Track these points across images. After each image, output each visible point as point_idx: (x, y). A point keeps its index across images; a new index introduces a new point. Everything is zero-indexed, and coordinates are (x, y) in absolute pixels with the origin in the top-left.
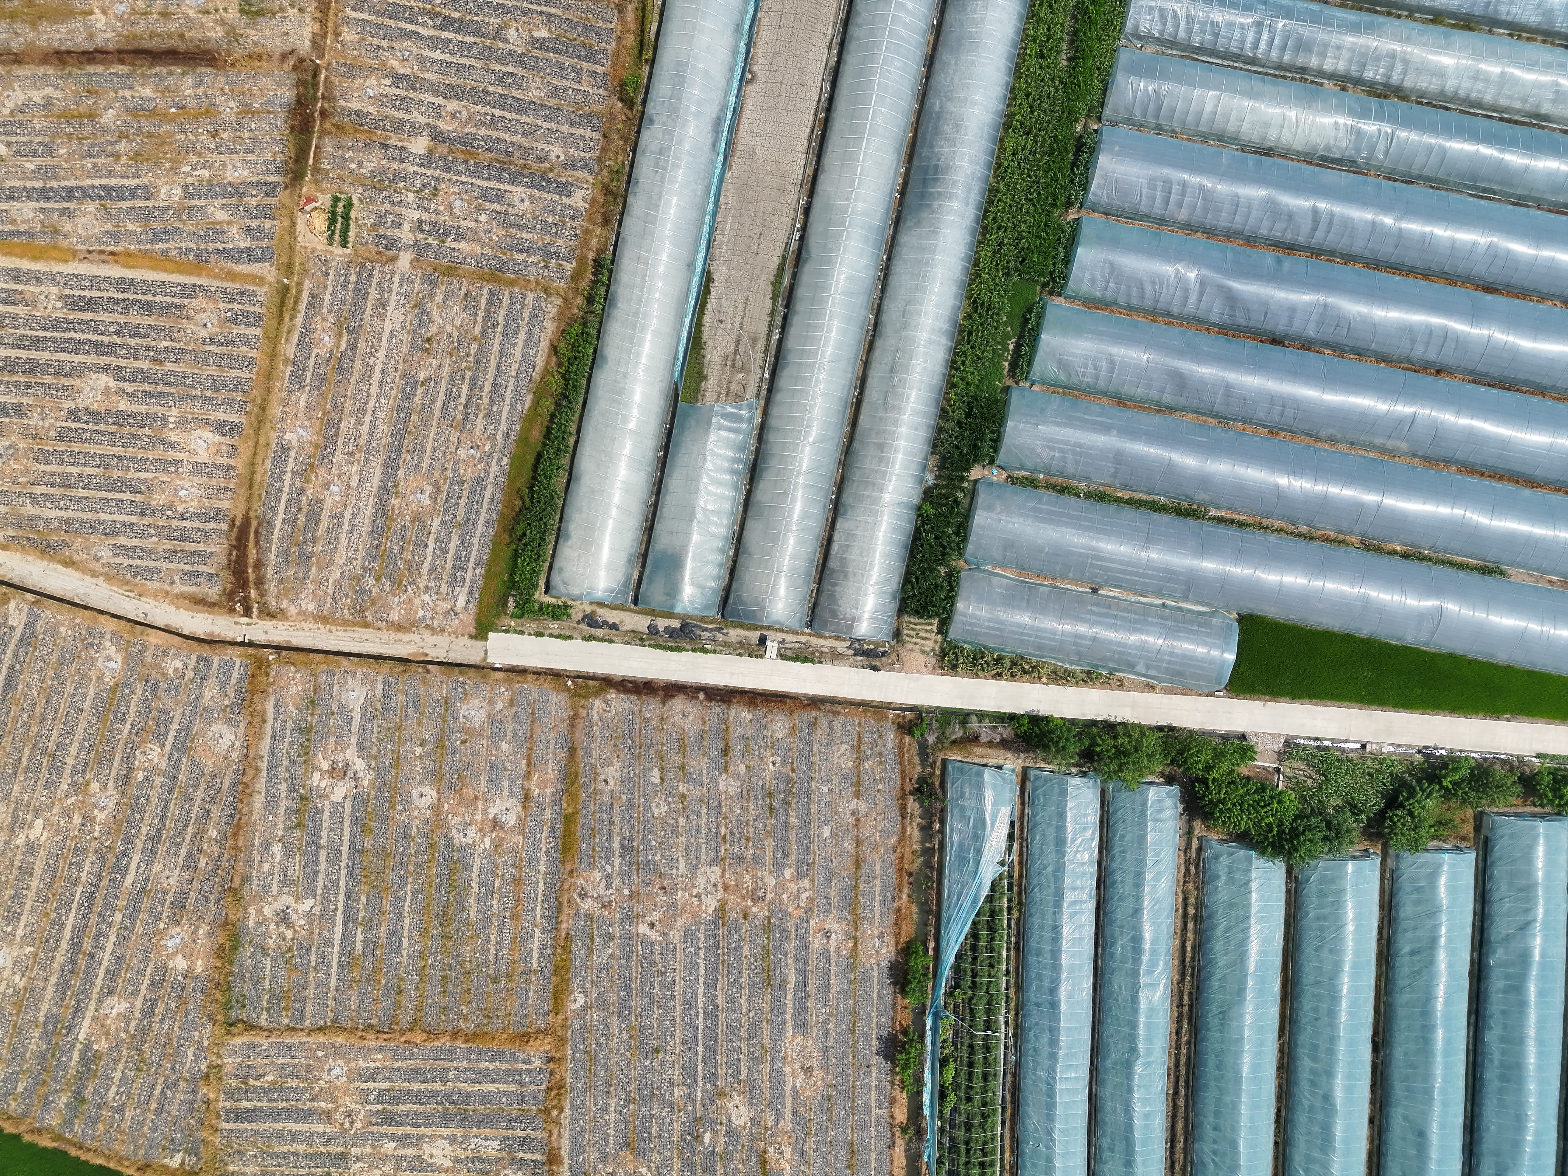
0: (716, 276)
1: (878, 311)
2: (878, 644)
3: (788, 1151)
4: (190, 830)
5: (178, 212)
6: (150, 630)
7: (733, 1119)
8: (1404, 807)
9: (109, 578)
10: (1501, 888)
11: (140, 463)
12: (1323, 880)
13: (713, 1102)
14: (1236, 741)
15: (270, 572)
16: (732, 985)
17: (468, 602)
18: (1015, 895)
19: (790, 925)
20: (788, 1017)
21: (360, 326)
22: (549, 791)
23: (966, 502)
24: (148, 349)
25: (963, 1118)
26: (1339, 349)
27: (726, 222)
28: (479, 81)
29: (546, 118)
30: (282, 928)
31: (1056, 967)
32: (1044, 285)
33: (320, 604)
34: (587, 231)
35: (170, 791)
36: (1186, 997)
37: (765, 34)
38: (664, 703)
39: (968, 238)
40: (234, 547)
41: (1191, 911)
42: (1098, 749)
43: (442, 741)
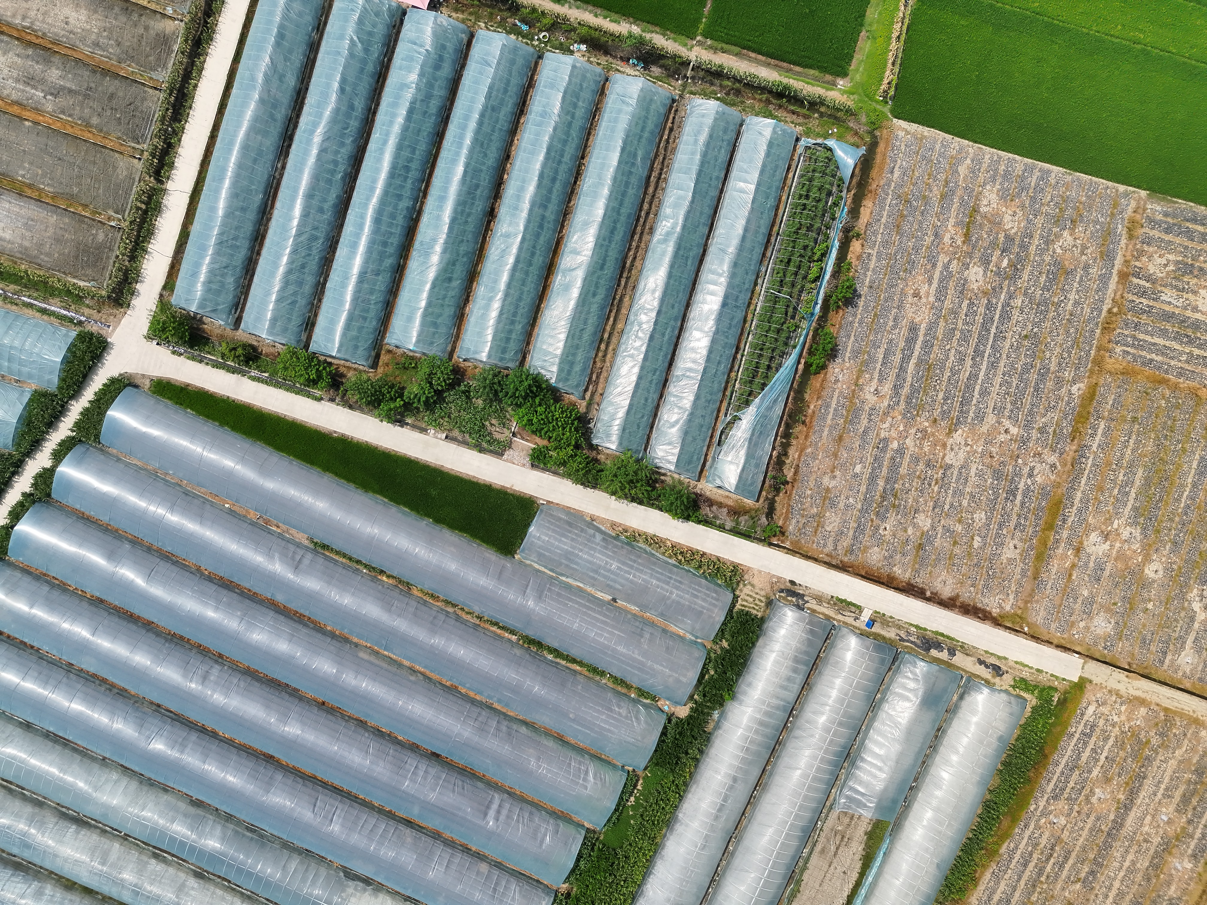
1: (725, 851)
2: (784, 598)
3: (947, 239)
7: (982, 273)
8: (435, 391)
10: (374, 310)
12: (506, 351)
13: (994, 289)
14: (540, 464)
16: (958, 372)
17: (1086, 708)
18: (731, 389)
19: (902, 405)
20: (921, 338)
22: (1060, 551)
23: (697, 694)
25: (812, 234)
26: (392, 738)
33: (1196, 734)
36: (623, 283)
38: (958, 596)
43: (1131, 609)
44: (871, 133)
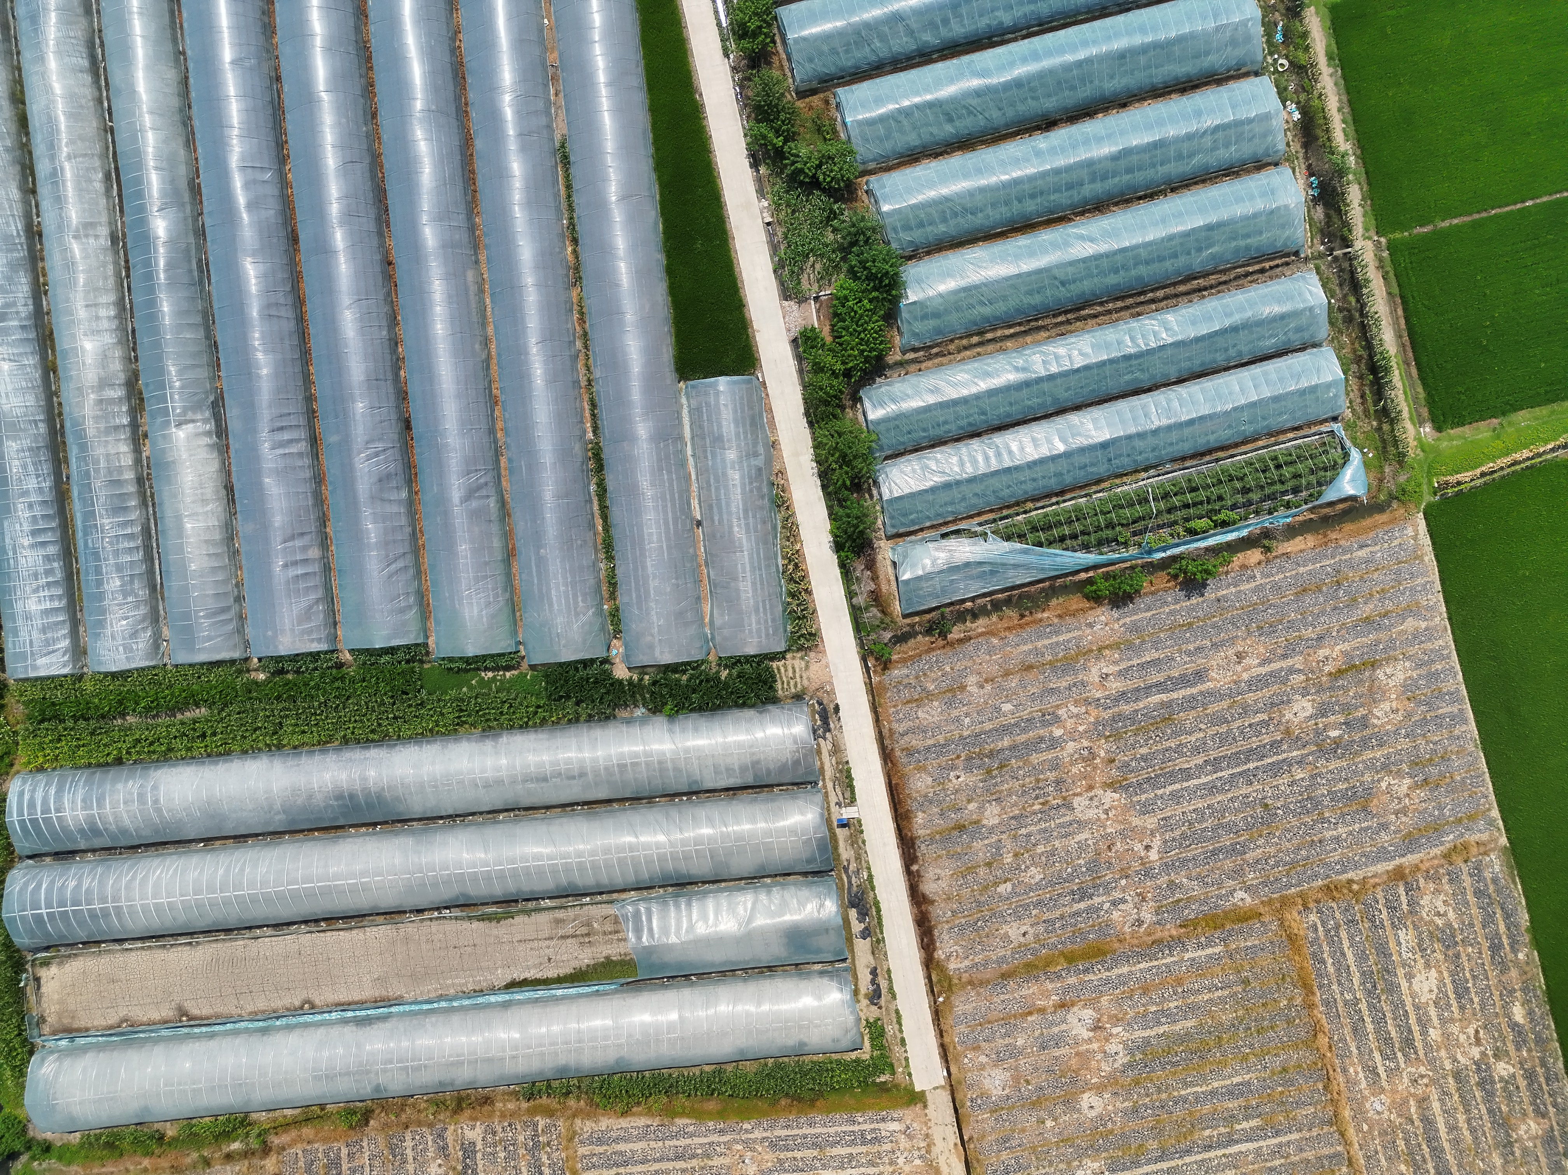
0: (509, 979)
1: (494, 812)
2: (814, 712)
3: (1322, 653)
7: (1308, 714)
8: (815, 175)
10: (863, 55)
12: (907, 228)
13: (1298, 738)
14: (801, 348)
16: (1182, 755)
17: (893, 1120)
18: (1011, 511)
19: (1107, 715)
20: (1194, 691)
22: (1050, 986)
23: (651, 673)
25: (1239, 498)
26: (397, 365)
27: (453, 985)
31: (1067, 455)
32: (422, 663)
34: (503, 1116)
36: (1060, 319)
37: (262, 1005)
38: (932, 902)
39: (399, 749)
42: (848, 483)
43: (1033, 1104)
44: (1392, 497)
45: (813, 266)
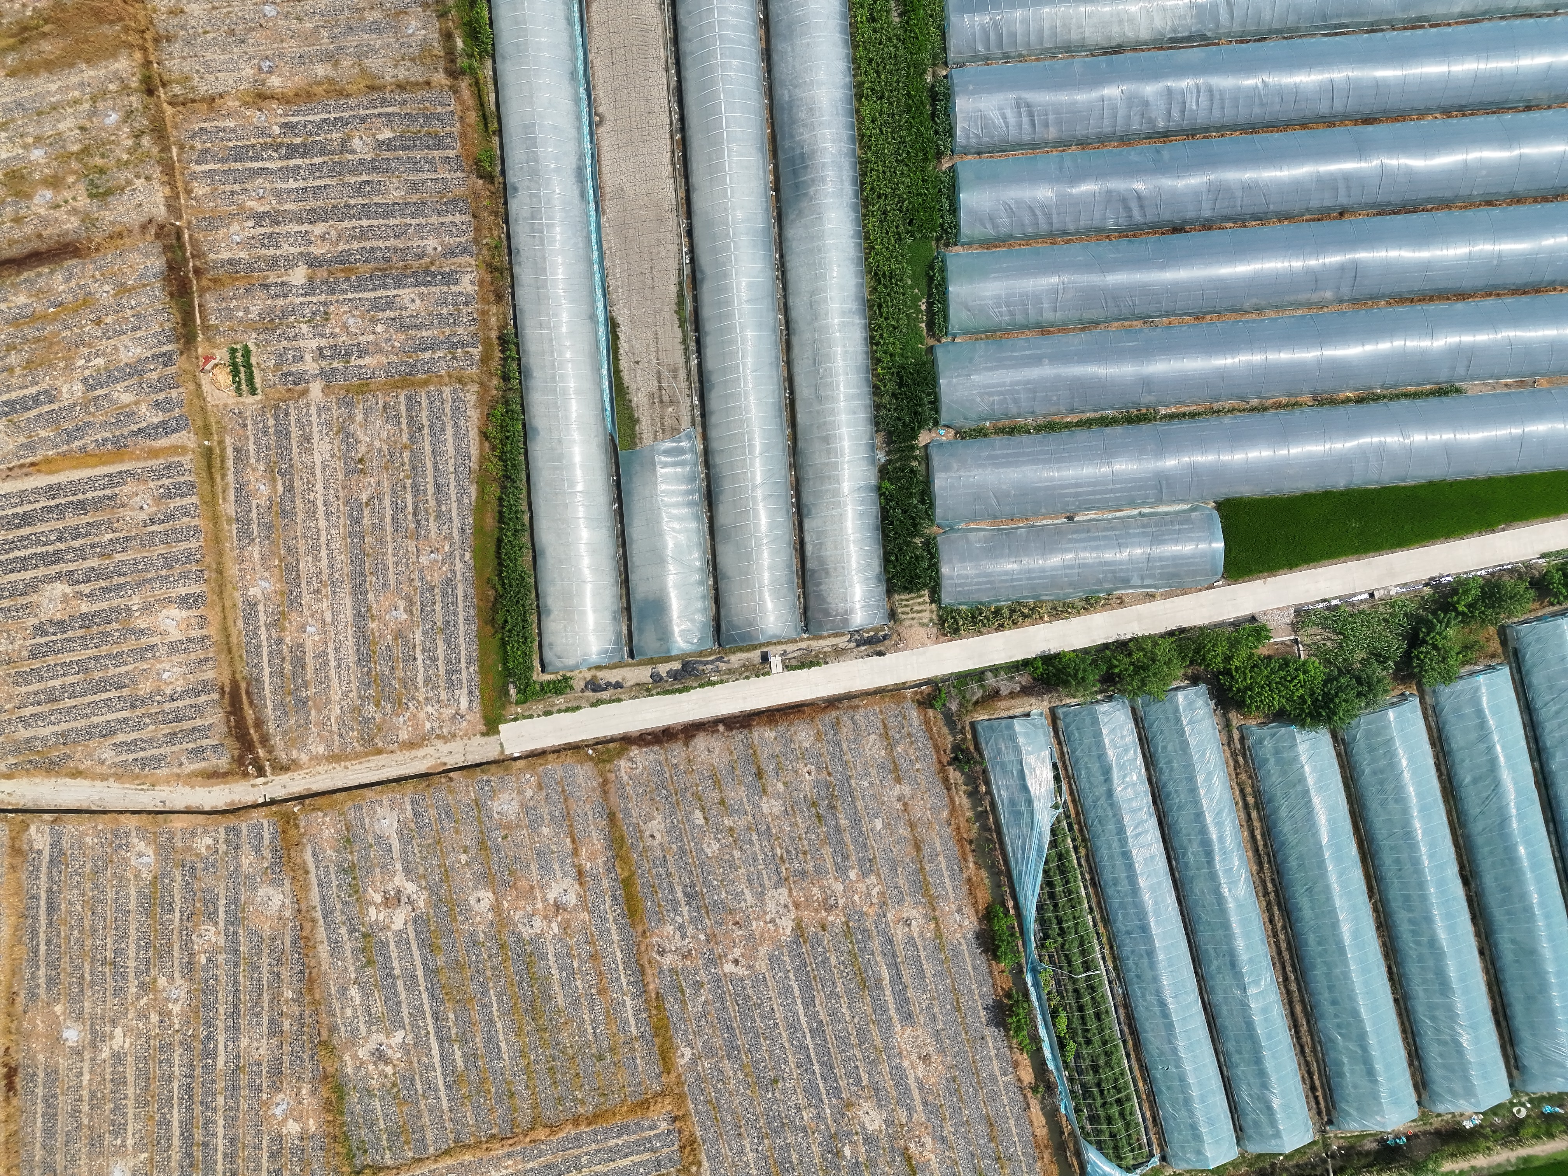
0: (620, 320)
1: (786, 309)
2: (877, 630)
3: (928, 1141)
4: (266, 997)
5: (85, 407)
6: (172, 816)
7: (867, 1125)
8: (1426, 643)
9: (118, 777)
10: (1542, 694)
11: (117, 658)
12: (1369, 735)
13: (843, 1115)
14: (1247, 625)
15: (271, 727)
16: (829, 997)
17: (471, 701)
18: (1077, 834)
19: (869, 924)
20: (892, 1012)
21: (291, 466)
22: (600, 861)
23: (922, 469)
24: (93, 546)
25: (1088, 1062)
26: (1240, 220)
27: (614, 266)
28: (338, 197)
29: (413, 215)
30: (381, 1066)
31: (1135, 891)
32: (938, 239)
33: (329, 744)
34: (483, 313)
35: (236, 965)
36: (1269, 885)
37: (600, 74)
38: (686, 745)
39: (852, 215)
40: (230, 713)
41: (1251, 800)
42: (1116, 671)
43: (483, 843)
45: (1329, 639)
